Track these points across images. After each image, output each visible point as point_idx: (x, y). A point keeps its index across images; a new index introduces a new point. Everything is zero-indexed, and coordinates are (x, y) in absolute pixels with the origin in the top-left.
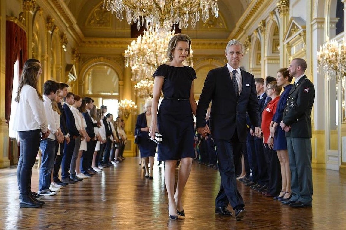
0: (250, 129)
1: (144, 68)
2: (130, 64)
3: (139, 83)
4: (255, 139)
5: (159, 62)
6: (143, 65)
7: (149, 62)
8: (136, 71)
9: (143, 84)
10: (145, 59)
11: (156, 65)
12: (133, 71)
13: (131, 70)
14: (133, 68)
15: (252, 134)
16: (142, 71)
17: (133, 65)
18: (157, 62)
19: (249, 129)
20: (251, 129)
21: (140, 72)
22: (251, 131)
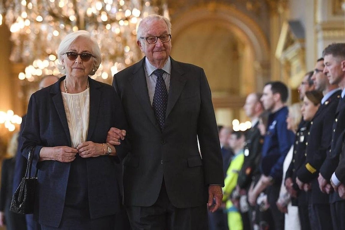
0: (318, 176)
1: (44, 28)
2: (6, 17)
3: (30, 67)
4: (332, 201)
5: (81, 12)
6: (39, 19)
7: (56, 11)
8: (23, 37)
9: (43, 70)
10: (45, 4)
11: (73, 18)
12: (15, 37)
13: (9, 34)
14: (15, 29)
15: (324, 187)
16: (39, 35)
17: (14, 21)
18: (76, 11)
19: (316, 175)
20: (320, 174)
21: (33, 37)
22: (321, 180)
